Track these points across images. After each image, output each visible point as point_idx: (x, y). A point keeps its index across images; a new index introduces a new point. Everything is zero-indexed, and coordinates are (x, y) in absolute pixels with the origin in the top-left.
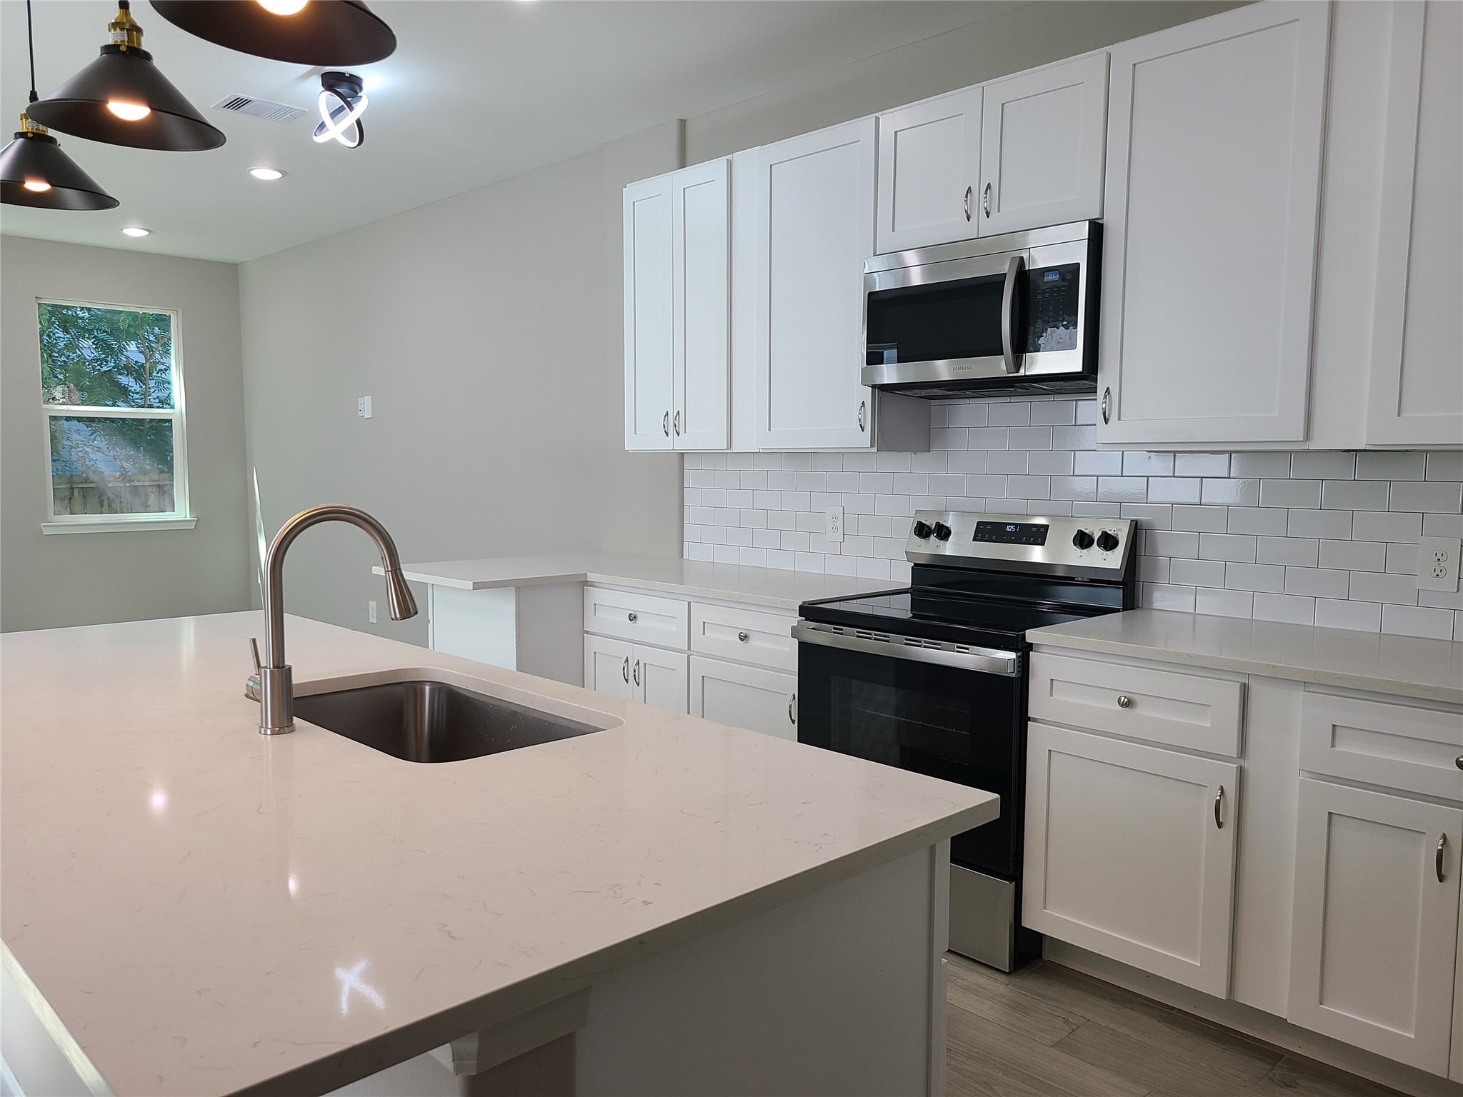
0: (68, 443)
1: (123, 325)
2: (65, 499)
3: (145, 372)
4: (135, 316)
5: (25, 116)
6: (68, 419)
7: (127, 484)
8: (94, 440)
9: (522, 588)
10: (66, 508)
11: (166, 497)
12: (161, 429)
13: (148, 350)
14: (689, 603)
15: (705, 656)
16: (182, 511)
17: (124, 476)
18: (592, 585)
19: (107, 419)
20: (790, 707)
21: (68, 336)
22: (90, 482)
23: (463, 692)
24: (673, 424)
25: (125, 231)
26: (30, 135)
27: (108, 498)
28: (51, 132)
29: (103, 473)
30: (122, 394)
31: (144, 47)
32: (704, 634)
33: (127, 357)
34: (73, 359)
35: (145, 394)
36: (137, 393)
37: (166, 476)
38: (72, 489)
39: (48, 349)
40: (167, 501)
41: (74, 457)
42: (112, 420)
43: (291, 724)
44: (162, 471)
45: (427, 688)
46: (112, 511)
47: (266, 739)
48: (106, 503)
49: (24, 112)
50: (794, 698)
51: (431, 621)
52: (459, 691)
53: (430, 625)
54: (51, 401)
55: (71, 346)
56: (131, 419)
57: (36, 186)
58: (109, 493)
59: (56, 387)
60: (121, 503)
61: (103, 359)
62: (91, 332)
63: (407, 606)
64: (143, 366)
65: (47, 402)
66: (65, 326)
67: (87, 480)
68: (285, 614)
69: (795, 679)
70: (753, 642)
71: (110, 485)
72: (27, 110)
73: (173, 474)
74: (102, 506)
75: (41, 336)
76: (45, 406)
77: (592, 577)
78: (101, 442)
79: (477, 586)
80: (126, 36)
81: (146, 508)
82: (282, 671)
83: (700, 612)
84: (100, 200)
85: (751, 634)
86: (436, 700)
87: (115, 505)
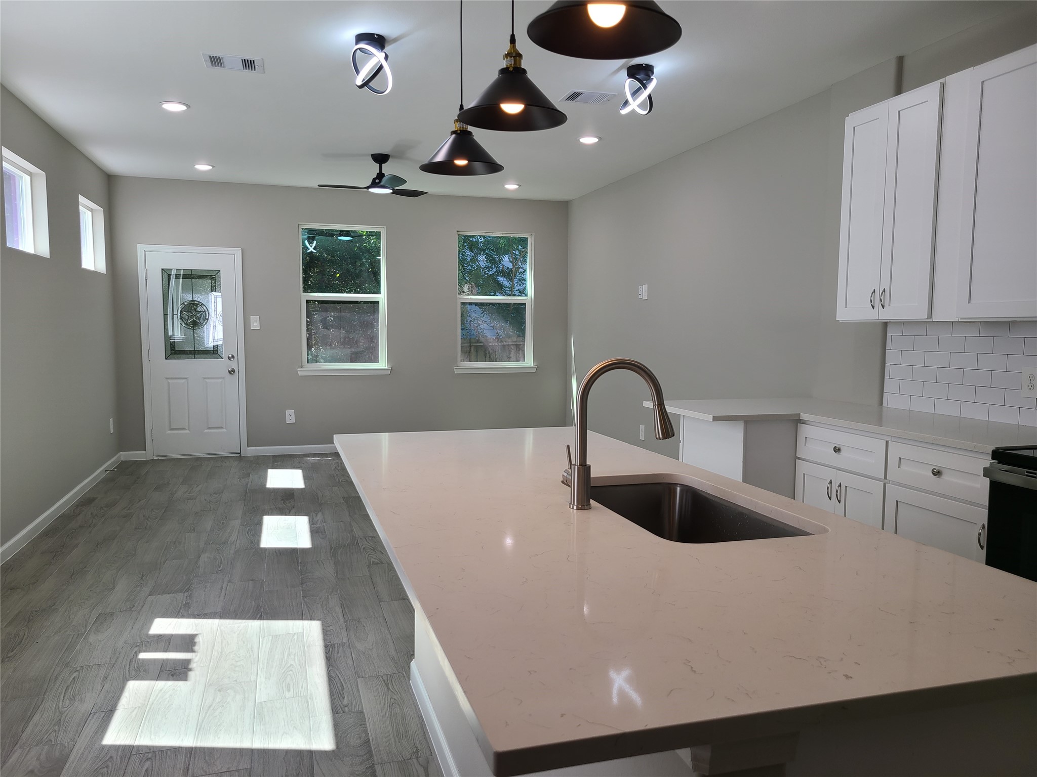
0: (469, 318)
1: (501, 245)
2: (466, 352)
3: (512, 273)
4: (508, 239)
5: (456, 121)
6: (470, 304)
7: (500, 344)
8: (483, 317)
9: (749, 422)
10: (467, 358)
11: (521, 352)
12: (520, 309)
13: (514, 261)
14: (887, 442)
15: (900, 485)
16: (529, 362)
17: (498, 339)
18: (804, 422)
19: (490, 304)
20: (980, 534)
21: (472, 254)
22: (480, 343)
23: (703, 494)
24: (880, 298)
25: (505, 186)
26: (458, 132)
27: (489, 352)
28: (470, 128)
29: (487, 337)
30: (499, 289)
31: (523, 66)
32: (899, 467)
33: (503, 265)
34: (474, 267)
35: (512, 288)
36: (507, 288)
37: (521, 339)
38: (471, 346)
39: (462, 262)
40: (521, 355)
41: (472, 327)
42: (493, 304)
43: (589, 504)
44: (519, 336)
45: (678, 489)
46: (491, 360)
47: (573, 512)
48: (488, 355)
49: (456, 118)
50: (984, 527)
51: (682, 442)
52: (701, 493)
53: (681, 444)
54: (462, 293)
55: (474, 260)
56: (503, 303)
57: (461, 162)
58: (490, 349)
59: (464, 285)
60: (496, 355)
61: (490, 267)
62: (484, 250)
63: (668, 430)
64: (511, 270)
65: (460, 294)
66: (471, 248)
67: (478, 341)
68: (588, 431)
69: (986, 512)
70: (945, 477)
71: (490, 344)
72: (458, 117)
73: (525, 337)
74: (486, 357)
75: (459, 254)
76: (459, 296)
77: (804, 416)
78: (487, 318)
79: (716, 419)
80: (513, 61)
81: (509, 359)
82: (584, 469)
83: (896, 450)
84: (494, 167)
85: (944, 471)
86: (684, 498)
87: (493, 356)
